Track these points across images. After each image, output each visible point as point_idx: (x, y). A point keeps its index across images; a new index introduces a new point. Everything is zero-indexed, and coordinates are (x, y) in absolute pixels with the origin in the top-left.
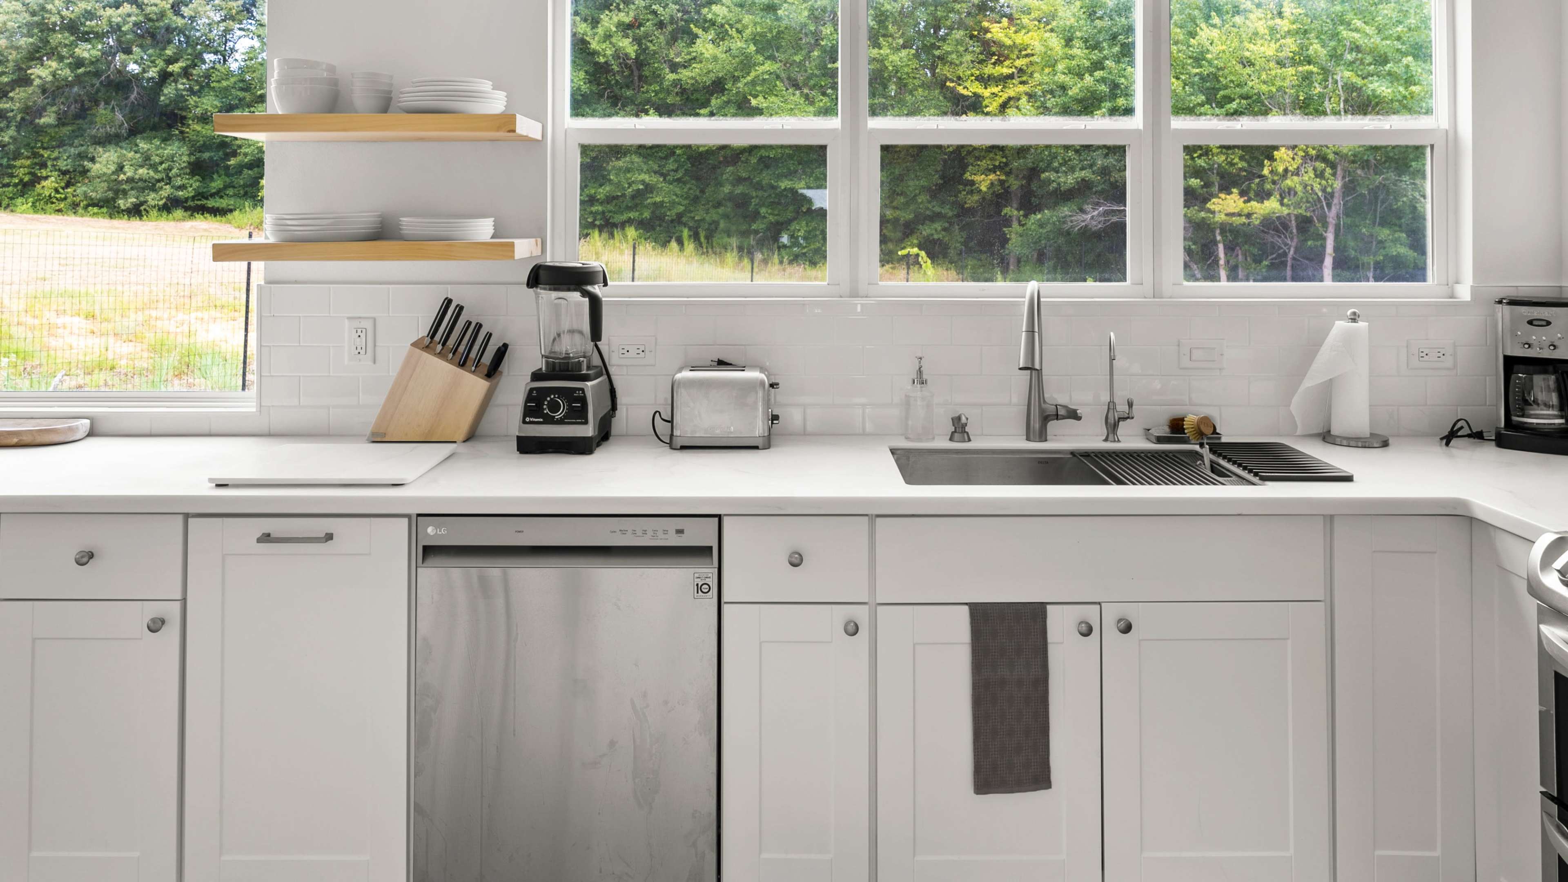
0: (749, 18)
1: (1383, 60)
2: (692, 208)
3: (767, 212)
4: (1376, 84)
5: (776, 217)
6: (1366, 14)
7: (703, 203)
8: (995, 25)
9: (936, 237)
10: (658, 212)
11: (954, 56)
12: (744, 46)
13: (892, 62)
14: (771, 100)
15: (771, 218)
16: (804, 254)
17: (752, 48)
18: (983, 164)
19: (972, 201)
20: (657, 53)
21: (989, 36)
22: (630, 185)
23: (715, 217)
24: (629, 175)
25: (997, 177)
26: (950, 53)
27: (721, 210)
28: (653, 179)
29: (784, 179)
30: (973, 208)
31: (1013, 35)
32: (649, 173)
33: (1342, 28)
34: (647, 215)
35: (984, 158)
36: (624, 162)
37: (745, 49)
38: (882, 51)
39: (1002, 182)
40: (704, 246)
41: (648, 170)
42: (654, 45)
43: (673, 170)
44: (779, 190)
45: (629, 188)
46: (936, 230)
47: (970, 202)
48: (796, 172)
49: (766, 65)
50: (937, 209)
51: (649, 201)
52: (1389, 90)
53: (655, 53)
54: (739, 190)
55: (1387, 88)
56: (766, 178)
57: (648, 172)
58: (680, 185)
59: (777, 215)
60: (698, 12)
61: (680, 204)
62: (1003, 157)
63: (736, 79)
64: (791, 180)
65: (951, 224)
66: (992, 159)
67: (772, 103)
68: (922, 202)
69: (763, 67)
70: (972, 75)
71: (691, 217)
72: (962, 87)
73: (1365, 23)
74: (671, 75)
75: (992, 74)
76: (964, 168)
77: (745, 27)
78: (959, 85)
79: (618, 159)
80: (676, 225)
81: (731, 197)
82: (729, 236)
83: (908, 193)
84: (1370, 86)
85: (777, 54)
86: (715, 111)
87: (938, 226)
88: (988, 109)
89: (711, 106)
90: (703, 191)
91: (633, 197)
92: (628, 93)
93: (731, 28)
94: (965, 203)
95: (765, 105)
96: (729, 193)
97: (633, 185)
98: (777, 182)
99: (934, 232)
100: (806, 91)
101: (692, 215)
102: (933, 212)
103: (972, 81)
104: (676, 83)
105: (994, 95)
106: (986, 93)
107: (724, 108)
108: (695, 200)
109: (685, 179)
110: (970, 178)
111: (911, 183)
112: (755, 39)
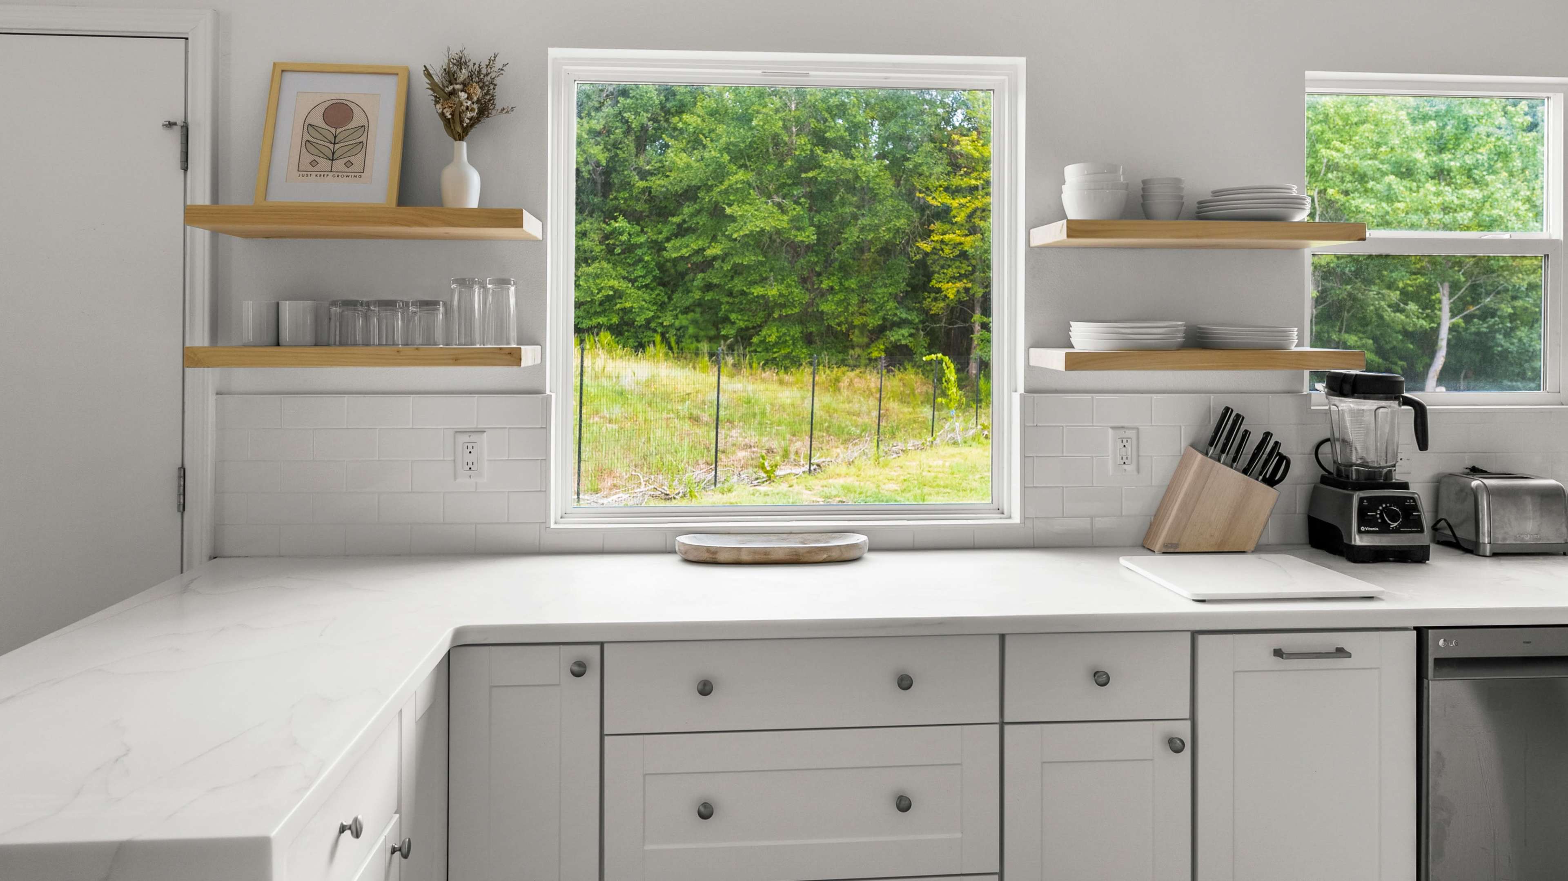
0: (723, 128)
1: (1362, 178)
2: (661, 315)
3: (737, 319)
4: (1360, 201)
5: (746, 323)
6: (1344, 134)
7: (671, 309)
8: (964, 138)
9: (903, 342)
10: (626, 318)
11: (925, 168)
12: (718, 155)
13: (865, 173)
14: (746, 208)
15: (742, 324)
16: (775, 359)
17: (726, 157)
18: (950, 272)
19: (938, 307)
20: (627, 161)
21: (957, 148)
22: (600, 290)
23: (685, 323)
24: (598, 281)
25: (964, 285)
26: (921, 165)
27: (691, 316)
28: (621, 285)
29: (756, 286)
30: (938, 315)
31: (980, 148)
32: (618, 279)
33: (1321, 146)
34: (615, 320)
35: (949, 266)
36: (594, 269)
37: (718, 158)
38: (855, 162)
39: (967, 290)
40: (675, 350)
41: (616, 276)
42: (624, 153)
43: (640, 276)
44: (751, 296)
45: (598, 293)
46: (903, 336)
47: (934, 308)
48: (766, 279)
49: (740, 174)
50: (904, 316)
51: (618, 306)
52: (1373, 207)
53: (625, 160)
54: (709, 296)
55: (1371, 204)
56: (738, 284)
57: (616, 278)
58: (648, 291)
59: (746, 321)
60: (667, 121)
61: (648, 309)
62: (968, 266)
63: (709, 189)
64: (763, 287)
65: (917, 329)
66: (958, 267)
67: (747, 211)
68: (890, 309)
69: (736, 177)
70: (941, 186)
71: (660, 323)
72: (931, 198)
73: (1341, 142)
74: (641, 182)
75: (960, 185)
76: (929, 277)
77: (719, 137)
78: (928, 195)
79: (589, 265)
80: (644, 330)
81: (699, 304)
82: (698, 341)
83: (877, 300)
84: (1353, 202)
85: (748, 164)
86: (687, 219)
87: (905, 331)
88: (956, 219)
89: (682, 214)
90: (670, 298)
91: (601, 304)
92: (596, 200)
93: (706, 137)
94: (930, 309)
95: (739, 213)
96: (699, 299)
97: (603, 291)
98: (749, 288)
99: (901, 338)
100: (777, 199)
101: (660, 321)
102: (900, 318)
103: (940, 191)
104: (644, 190)
105: (962, 206)
106: (955, 203)
107: (696, 216)
108: (662, 306)
109: (652, 286)
110: (937, 286)
111: (879, 291)
112: (727, 149)
